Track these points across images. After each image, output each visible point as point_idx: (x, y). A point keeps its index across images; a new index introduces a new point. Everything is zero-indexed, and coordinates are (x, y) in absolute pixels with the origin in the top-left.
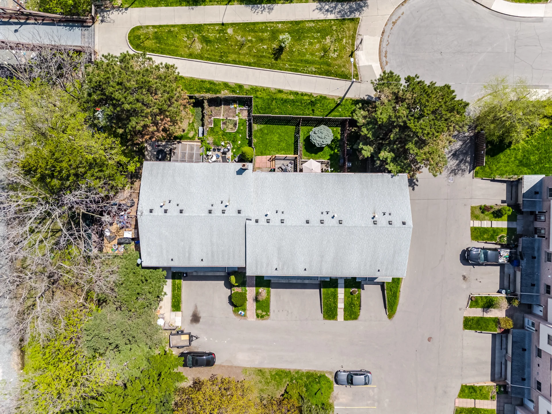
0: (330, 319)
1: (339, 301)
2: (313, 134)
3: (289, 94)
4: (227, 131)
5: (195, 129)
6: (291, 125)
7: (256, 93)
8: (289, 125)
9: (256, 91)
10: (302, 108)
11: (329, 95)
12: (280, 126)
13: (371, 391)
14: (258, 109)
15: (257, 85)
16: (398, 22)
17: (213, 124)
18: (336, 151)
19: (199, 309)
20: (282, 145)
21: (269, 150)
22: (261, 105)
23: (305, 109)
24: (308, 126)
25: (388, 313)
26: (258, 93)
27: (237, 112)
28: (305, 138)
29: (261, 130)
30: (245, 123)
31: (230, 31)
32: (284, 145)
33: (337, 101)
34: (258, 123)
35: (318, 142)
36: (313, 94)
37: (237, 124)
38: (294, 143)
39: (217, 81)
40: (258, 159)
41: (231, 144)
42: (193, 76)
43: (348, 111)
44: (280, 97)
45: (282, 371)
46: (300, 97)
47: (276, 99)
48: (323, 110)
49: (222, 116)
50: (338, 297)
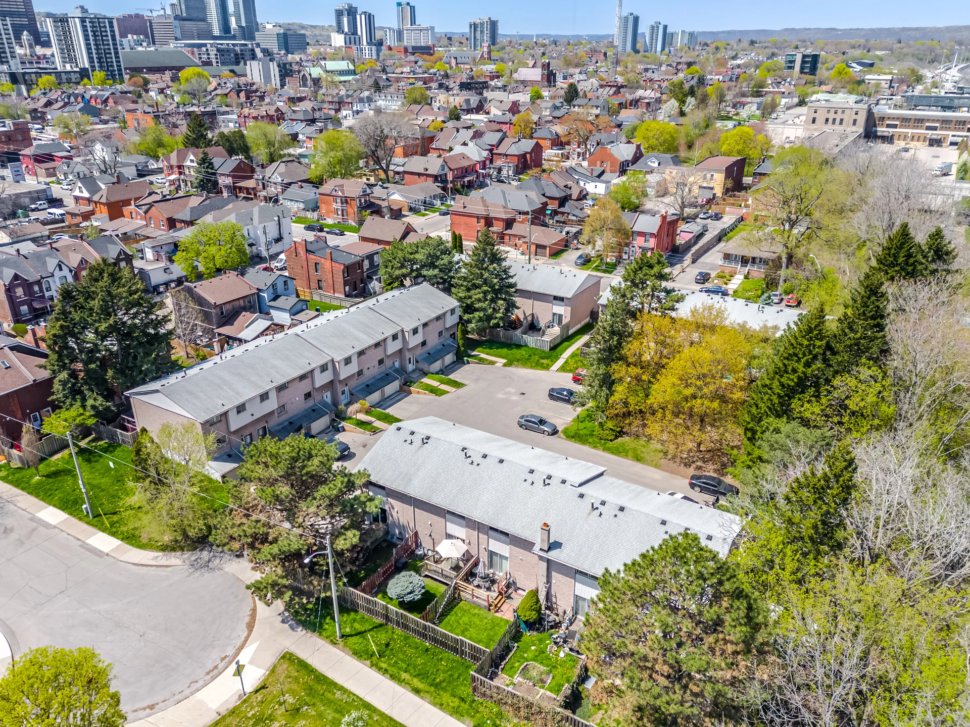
3: (405, 682)
4: (545, 668)
7: (459, 707)
9: (457, 710)
10: (401, 656)
11: (347, 653)
16: (145, 704)
17: (564, 688)
20: (469, 620)
21: (493, 623)
23: (397, 650)
26: (455, 705)
27: (509, 688)
30: (506, 668)
32: (465, 619)
37: (519, 671)
41: (548, 650)
44: (423, 684)
47: (432, 684)
49: (540, 693)
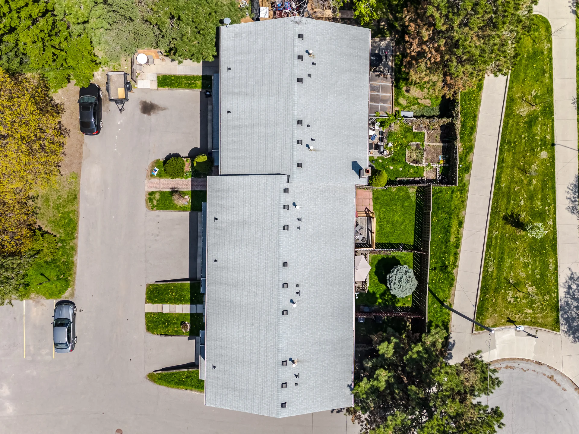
0: (147, 293)
1: (173, 306)
2: (405, 270)
3: (457, 235)
4: (407, 150)
5: (410, 106)
6: (415, 238)
7: (459, 190)
8: (415, 236)
9: (462, 190)
10: (438, 253)
11: (455, 291)
12: (414, 223)
13: (48, 351)
14: (438, 193)
15: (470, 192)
16: (553, 384)
17: (416, 131)
18: (380, 301)
19: (161, 113)
20: (387, 227)
21: (380, 208)
22: (442, 198)
23: (437, 258)
24: (414, 262)
25: (155, 373)
26: (458, 194)
27: (434, 165)
28: (398, 258)
29: (409, 197)
30: (418, 176)
31: (544, 155)
32: (388, 229)
33: (446, 302)
34: (419, 193)
35: (394, 276)
36: (456, 269)
37: (417, 165)
38: (390, 243)
39: (475, 138)
40: (368, 193)
41: (390, 156)
42: (482, 104)
43: (434, 316)
44: (453, 224)
45: (75, 228)
46: (453, 251)
47: (450, 218)
48: (435, 283)
49: (428, 143)
50: (178, 304)
